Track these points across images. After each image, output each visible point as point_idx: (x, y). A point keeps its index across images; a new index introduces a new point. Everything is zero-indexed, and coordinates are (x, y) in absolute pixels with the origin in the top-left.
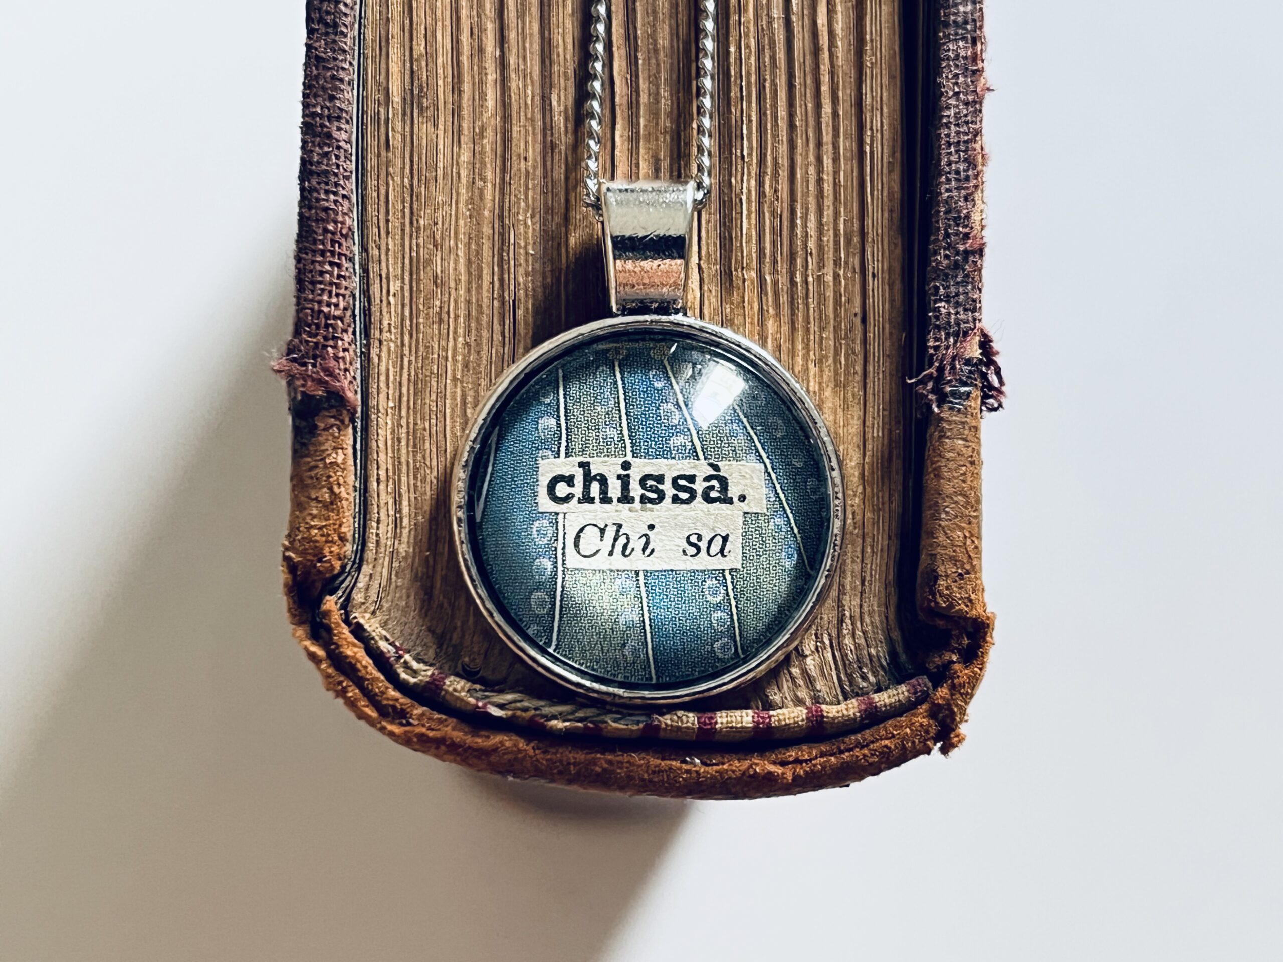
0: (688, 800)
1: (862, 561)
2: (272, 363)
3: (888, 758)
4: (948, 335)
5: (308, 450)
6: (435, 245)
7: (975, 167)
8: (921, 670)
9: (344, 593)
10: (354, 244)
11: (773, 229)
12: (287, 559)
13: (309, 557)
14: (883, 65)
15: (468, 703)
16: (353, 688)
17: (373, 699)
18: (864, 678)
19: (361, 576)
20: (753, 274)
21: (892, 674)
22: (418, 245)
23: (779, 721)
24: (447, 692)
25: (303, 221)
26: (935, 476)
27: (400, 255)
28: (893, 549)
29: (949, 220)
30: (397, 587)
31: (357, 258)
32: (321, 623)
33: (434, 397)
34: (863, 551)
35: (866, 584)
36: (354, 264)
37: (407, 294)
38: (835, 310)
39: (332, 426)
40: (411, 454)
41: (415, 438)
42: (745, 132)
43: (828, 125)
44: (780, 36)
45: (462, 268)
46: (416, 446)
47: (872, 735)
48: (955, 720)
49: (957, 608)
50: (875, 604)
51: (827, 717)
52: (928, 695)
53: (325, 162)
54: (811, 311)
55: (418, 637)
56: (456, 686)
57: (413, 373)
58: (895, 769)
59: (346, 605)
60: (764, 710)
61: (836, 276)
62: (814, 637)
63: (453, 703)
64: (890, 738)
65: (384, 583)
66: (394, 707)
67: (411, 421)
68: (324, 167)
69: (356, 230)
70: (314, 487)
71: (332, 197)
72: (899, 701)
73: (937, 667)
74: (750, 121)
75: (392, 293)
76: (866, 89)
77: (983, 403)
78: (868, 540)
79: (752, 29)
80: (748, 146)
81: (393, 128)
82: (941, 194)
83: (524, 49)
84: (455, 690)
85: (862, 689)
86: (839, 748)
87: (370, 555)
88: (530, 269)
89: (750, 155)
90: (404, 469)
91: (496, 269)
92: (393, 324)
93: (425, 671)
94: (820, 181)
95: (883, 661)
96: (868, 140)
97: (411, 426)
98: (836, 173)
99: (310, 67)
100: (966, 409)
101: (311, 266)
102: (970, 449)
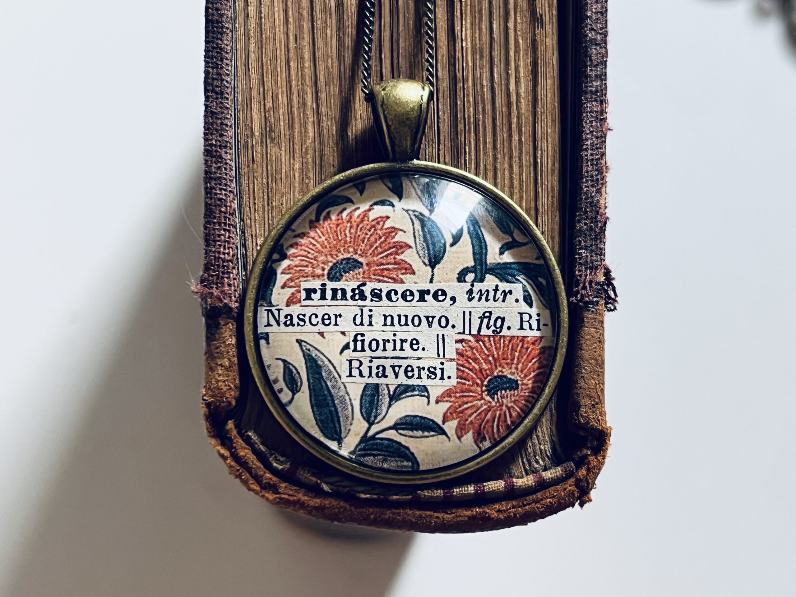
2: (192, 288)
3: (551, 510)
4: (586, 269)
5: (215, 336)
7: (602, 173)
8: (569, 459)
10: (236, 218)
12: (205, 400)
13: (217, 399)
14: (548, 114)
15: (311, 480)
16: (245, 473)
17: (257, 479)
18: (537, 462)
21: (553, 461)
22: (272, 217)
23: (489, 488)
24: (299, 473)
25: (207, 206)
26: (579, 348)
27: (262, 223)
29: (587, 203)
31: (238, 225)
32: (226, 436)
36: (236, 229)
43: (516, 149)
44: (488, 97)
47: (542, 496)
48: (588, 487)
49: (591, 424)
51: (516, 486)
52: (573, 473)
53: (219, 172)
58: (554, 515)
60: (480, 482)
63: (303, 480)
64: (552, 498)
66: (269, 483)
68: (218, 175)
69: (237, 210)
70: (219, 358)
71: (224, 192)
72: (557, 476)
73: (579, 457)
74: (470, 144)
75: (258, 244)
76: (538, 127)
77: (606, 307)
79: (471, 91)
80: (469, 158)
81: (256, 152)
82: (582, 189)
85: (536, 468)
86: (523, 503)
89: (470, 163)
94: (511, 179)
95: (548, 453)
96: (539, 156)
98: (521, 174)
99: (208, 118)
100: (596, 310)
101: (213, 232)
102: (599, 334)
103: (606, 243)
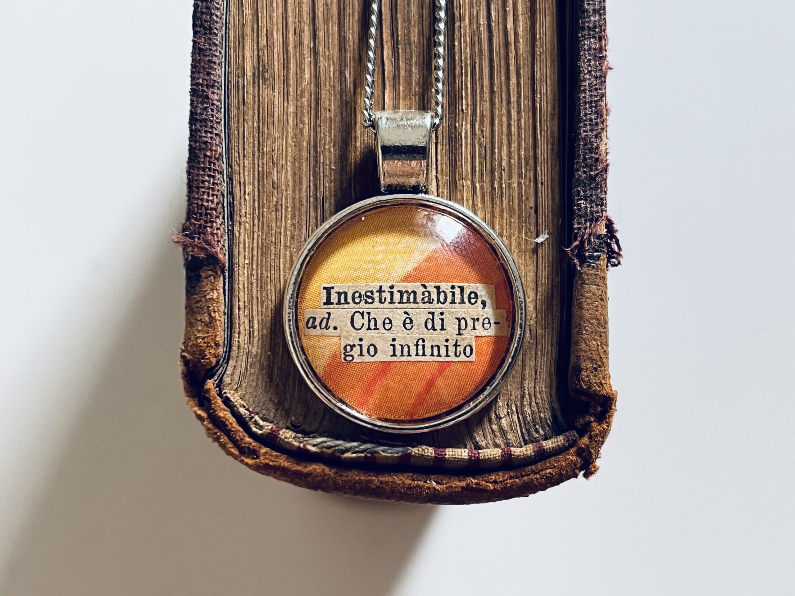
0: (429, 505)
1: (536, 359)
2: (174, 237)
3: (551, 481)
4: (586, 221)
5: (195, 290)
6: (273, 163)
7: (602, 116)
8: (572, 427)
9: (218, 377)
10: (223, 163)
11: (480, 154)
12: (183, 357)
13: (196, 356)
14: (547, 54)
15: (294, 445)
16: (224, 436)
17: (236, 443)
18: (537, 431)
19: (229, 367)
20: (469, 183)
21: (554, 429)
22: (262, 163)
23: (484, 456)
24: (280, 438)
25: (192, 150)
26: (579, 307)
27: (252, 170)
28: (554, 352)
29: (586, 149)
30: (251, 374)
31: (225, 171)
32: (204, 396)
33: (273, 257)
34: (536, 354)
35: (538, 373)
36: (223, 176)
37: (256, 194)
38: (519, 205)
39: (210, 276)
40: (259, 292)
41: (261, 282)
42: (464, 95)
43: (513, 92)
44: (485, 36)
45: (290, 178)
46: (262, 287)
47: (541, 466)
48: (592, 457)
49: (594, 388)
50: (544, 386)
51: (514, 455)
52: (576, 442)
53: (205, 113)
54: (504, 205)
55: (264, 404)
56: (287, 435)
57: (260, 243)
58: (556, 487)
59: (220, 385)
60: (475, 449)
61: (519, 184)
62: (506, 406)
63: (284, 446)
64: (552, 468)
65: (243, 371)
66: (249, 448)
67: (259, 271)
68: (204, 117)
69: (224, 154)
70: (199, 313)
71: (209, 135)
72: (558, 445)
73: (582, 425)
74: (467, 88)
75: (247, 193)
76: (537, 68)
77: (609, 262)
78: (539, 347)
79: (468, 31)
80: (465, 104)
81: (247, 93)
82: (581, 133)
83: (329, 43)
84: (286, 438)
85: (535, 439)
86: (521, 474)
87: (234, 354)
88: (333, 178)
89: (467, 109)
90: (255, 301)
91: (312, 178)
92: (248, 212)
93: (267, 426)
94: (509, 125)
95: (548, 421)
96: (538, 100)
97: (259, 275)
98: (519, 120)
99: (195, 55)
100: (597, 266)
101: (197, 178)
102: (600, 291)
103: (608, 193)
